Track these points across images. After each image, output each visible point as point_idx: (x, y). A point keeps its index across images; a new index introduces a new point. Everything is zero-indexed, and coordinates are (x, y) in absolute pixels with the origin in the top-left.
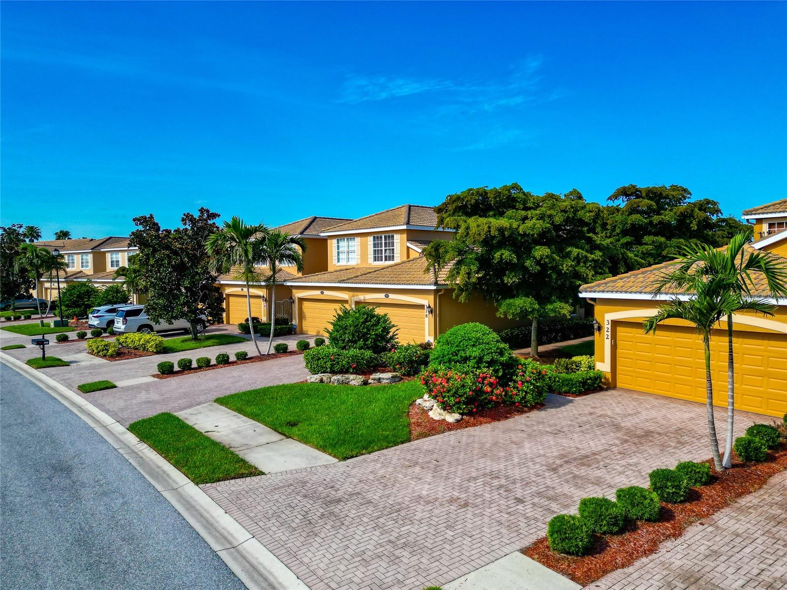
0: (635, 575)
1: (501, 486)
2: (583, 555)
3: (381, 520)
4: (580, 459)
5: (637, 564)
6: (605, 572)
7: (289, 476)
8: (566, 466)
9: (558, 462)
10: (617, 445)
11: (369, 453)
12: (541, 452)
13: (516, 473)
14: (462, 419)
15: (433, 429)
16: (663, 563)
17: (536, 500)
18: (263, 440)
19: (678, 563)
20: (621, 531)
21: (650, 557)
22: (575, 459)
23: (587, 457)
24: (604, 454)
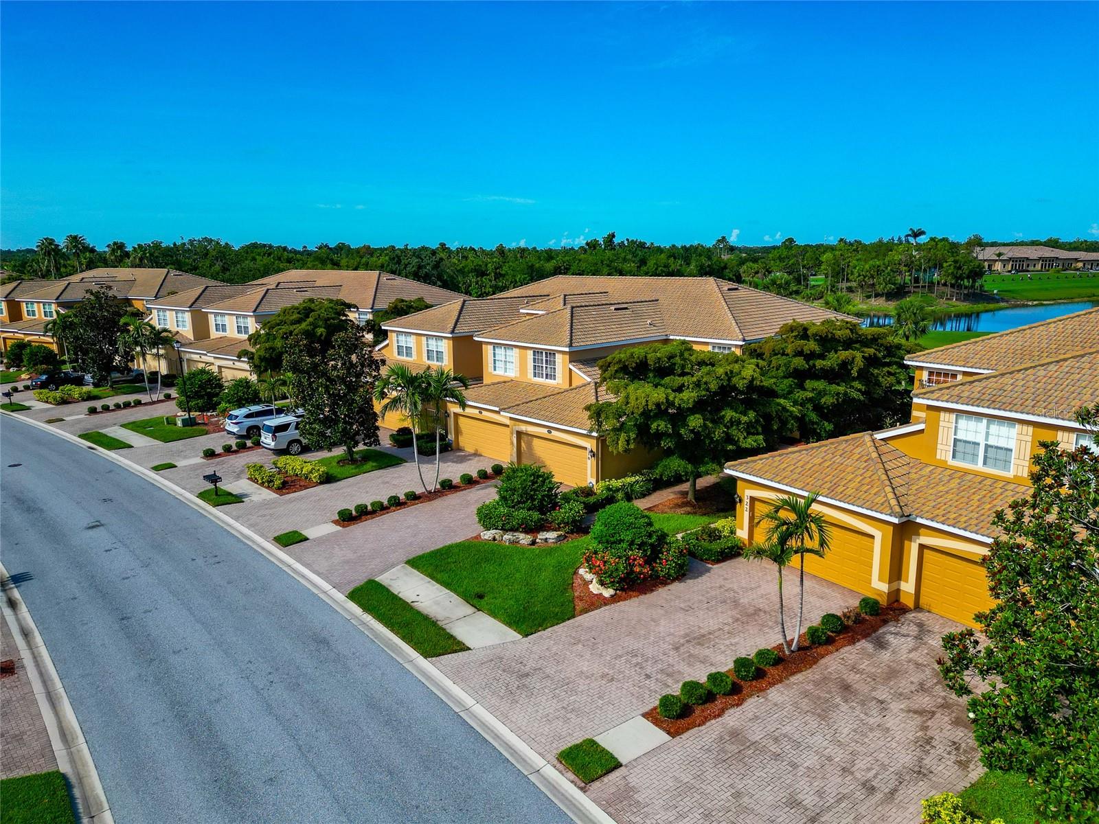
0: (704, 731)
1: (638, 664)
2: (677, 719)
3: (557, 691)
4: (699, 639)
5: (708, 724)
6: (688, 729)
7: (489, 651)
8: (686, 645)
9: (682, 641)
10: (729, 625)
11: (544, 630)
12: (672, 630)
13: (649, 652)
14: (616, 594)
15: (593, 604)
16: (723, 723)
17: (659, 676)
18: (461, 614)
19: (732, 724)
20: (704, 703)
21: (717, 720)
22: (694, 639)
23: (704, 636)
24: (716, 634)
